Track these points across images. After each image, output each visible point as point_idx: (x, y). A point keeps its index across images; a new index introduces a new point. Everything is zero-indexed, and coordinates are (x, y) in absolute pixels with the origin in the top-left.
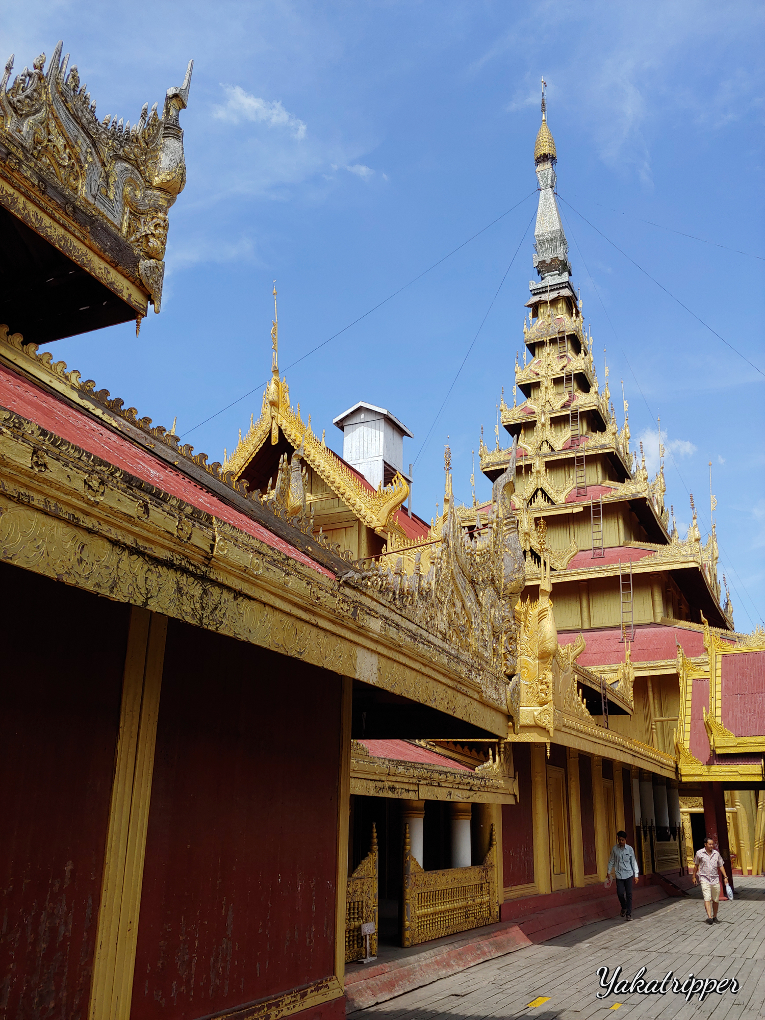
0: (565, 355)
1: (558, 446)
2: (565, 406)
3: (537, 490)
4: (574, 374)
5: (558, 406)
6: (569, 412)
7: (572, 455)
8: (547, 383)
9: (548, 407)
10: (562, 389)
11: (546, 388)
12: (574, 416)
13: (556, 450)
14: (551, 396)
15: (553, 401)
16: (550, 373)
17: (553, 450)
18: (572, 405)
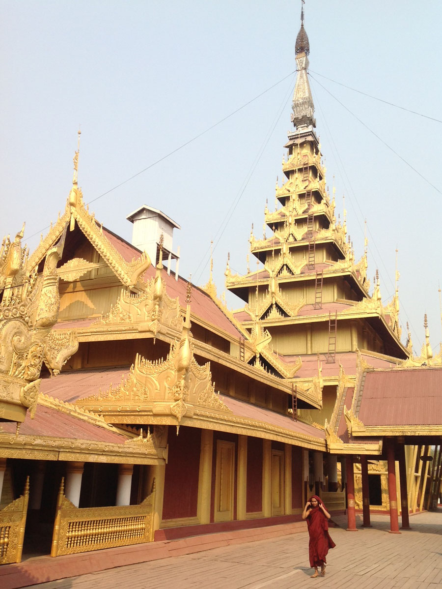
0: (308, 180)
1: (299, 238)
2: (304, 212)
3: (284, 265)
4: (312, 192)
5: (300, 212)
6: (307, 216)
7: (308, 244)
8: (294, 197)
9: (295, 213)
10: (303, 201)
11: (294, 200)
12: (311, 219)
13: (298, 240)
14: (296, 205)
15: (298, 208)
16: (297, 190)
17: (295, 240)
18: (309, 211)
